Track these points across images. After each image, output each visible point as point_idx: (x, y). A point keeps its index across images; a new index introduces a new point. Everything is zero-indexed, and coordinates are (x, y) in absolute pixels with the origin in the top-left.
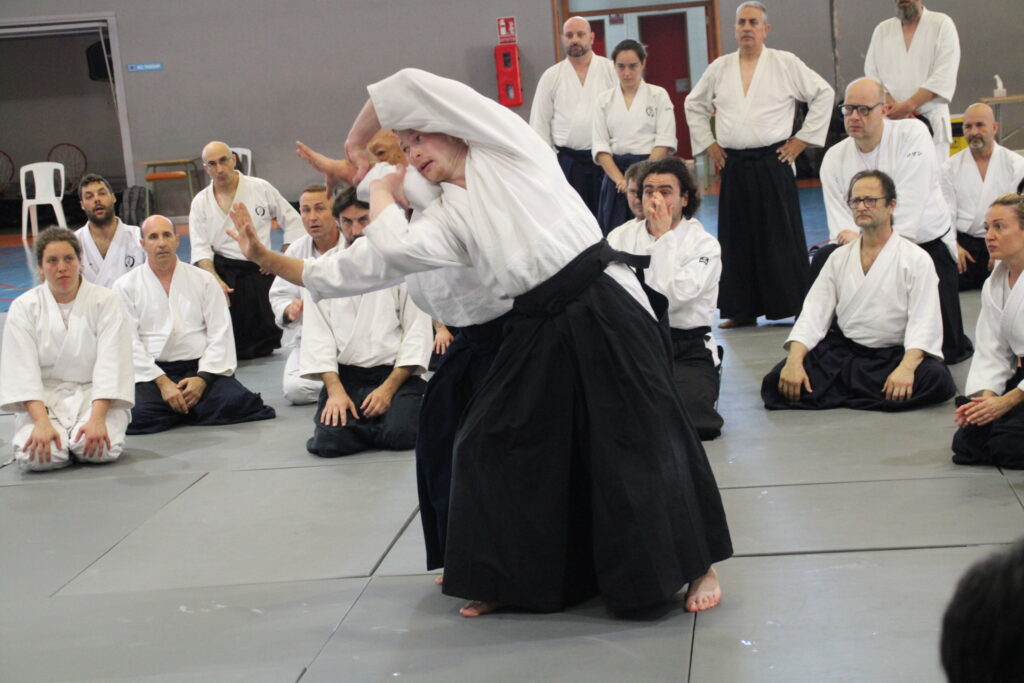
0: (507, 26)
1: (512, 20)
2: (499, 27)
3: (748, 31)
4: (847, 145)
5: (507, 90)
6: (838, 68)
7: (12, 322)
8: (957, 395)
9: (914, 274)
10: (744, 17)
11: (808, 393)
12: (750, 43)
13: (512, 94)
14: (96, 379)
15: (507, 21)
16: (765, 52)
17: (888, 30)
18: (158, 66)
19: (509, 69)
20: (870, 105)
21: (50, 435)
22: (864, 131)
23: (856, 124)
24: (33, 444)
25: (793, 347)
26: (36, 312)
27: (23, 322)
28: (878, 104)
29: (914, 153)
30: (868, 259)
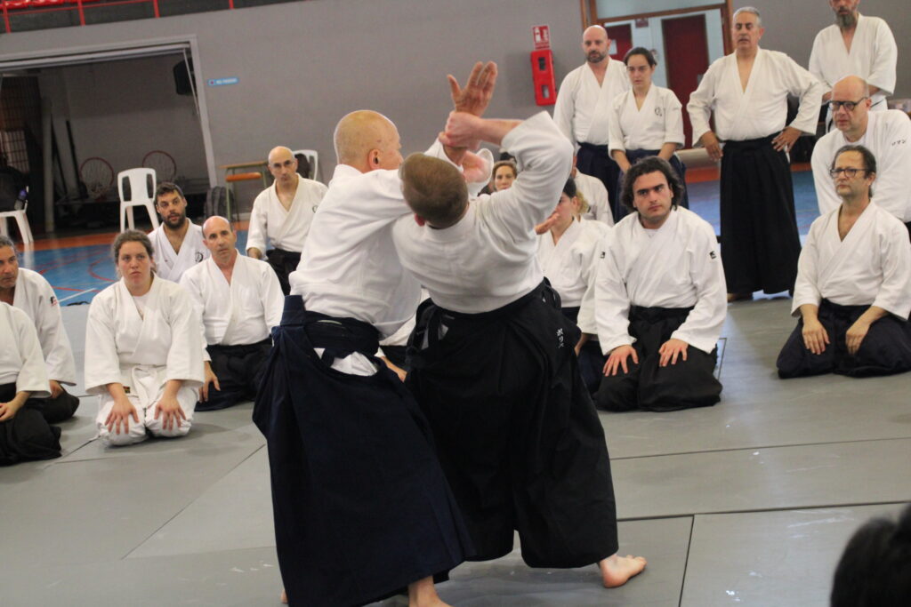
0: (542, 34)
1: (545, 28)
2: (535, 34)
3: (744, 35)
5: (543, 91)
7: (92, 316)
9: (889, 241)
10: (740, 22)
12: (747, 46)
13: (547, 94)
14: (170, 362)
15: (542, 29)
16: (760, 52)
18: (234, 80)
19: (544, 72)
20: (856, 100)
21: (127, 409)
22: (851, 124)
23: (843, 118)
24: (113, 417)
26: (113, 307)
27: (102, 316)
28: (862, 99)
29: (899, 142)
30: (847, 225)
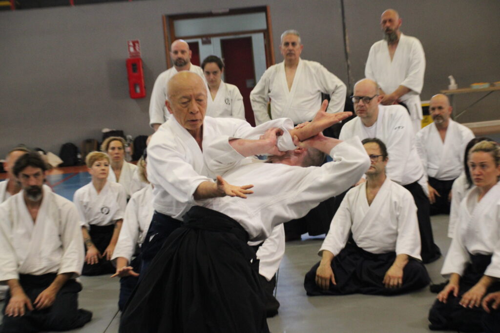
0: (134, 46)
1: (137, 42)
2: (129, 46)
3: (290, 50)
4: (356, 122)
5: (135, 89)
6: (350, 72)
8: (431, 284)
9: (401, 205)
10: (288, 40)
11: (333, 285)
12: (293, 57)
15: (134, 43)
16: (301, 62)
17: (379, 48)
19: (136, 74)
20: (371, 96)
22: (367, 113)
23: (362, 109)
25: (324, 254)
28: (375, 96)
29: (399, 127)
30: (372, 195)
